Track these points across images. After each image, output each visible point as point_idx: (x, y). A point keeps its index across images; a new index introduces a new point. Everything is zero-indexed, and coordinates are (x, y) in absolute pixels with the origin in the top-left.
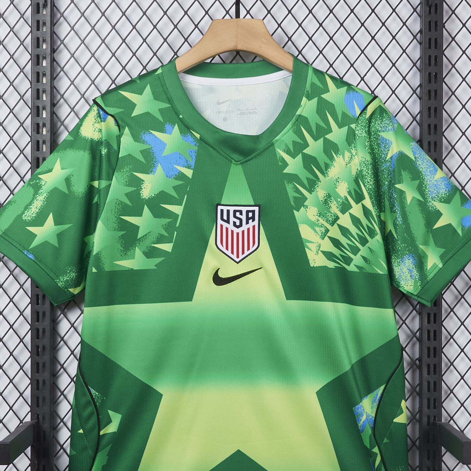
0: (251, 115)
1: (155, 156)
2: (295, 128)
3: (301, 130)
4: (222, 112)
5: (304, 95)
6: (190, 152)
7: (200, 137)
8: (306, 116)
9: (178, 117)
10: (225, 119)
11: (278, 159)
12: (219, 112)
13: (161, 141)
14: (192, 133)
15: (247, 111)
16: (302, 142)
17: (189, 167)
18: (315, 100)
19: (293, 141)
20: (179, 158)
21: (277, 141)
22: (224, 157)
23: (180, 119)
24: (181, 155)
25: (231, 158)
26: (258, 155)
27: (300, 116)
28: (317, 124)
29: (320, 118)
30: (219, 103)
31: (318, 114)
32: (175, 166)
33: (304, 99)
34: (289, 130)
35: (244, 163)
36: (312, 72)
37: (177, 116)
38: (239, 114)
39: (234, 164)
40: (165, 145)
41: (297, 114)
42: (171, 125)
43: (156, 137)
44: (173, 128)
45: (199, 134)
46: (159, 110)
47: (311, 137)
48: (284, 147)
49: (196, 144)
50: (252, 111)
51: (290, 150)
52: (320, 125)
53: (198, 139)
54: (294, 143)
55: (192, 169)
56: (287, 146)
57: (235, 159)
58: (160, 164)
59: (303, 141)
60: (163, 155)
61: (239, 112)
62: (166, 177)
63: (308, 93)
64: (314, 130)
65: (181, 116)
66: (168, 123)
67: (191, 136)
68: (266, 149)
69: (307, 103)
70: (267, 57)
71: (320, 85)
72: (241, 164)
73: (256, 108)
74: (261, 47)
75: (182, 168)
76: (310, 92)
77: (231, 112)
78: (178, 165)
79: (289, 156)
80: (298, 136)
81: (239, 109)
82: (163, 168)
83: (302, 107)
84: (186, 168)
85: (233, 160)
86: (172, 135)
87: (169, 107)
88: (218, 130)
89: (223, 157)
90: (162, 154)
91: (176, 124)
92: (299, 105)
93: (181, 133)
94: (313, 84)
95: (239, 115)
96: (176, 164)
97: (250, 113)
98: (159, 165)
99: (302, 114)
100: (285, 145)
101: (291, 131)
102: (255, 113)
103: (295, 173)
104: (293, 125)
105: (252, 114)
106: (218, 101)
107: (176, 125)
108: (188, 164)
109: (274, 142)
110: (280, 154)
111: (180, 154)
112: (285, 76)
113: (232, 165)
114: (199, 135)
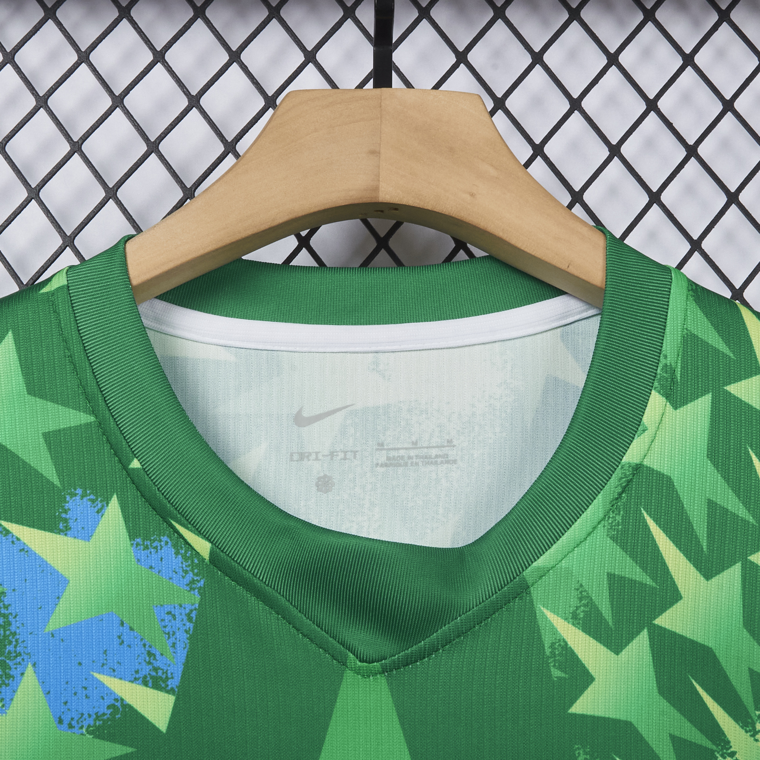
0: (433, 468)
1: (13, 628)
2: (619, 518)
3: (646, 527)
4: (314, 456)
5: (656, 384)
6: (167, 618)
7: (212, 553)
8: (665, 471)
9: (125, 467)
10: (324, 484)
11: (548, 651)
12: (302, 456)
13: (43, 567)
14: (181, 536)
15: (412, 453)
16: (648, 581)
17: (156, 682)
18: (702, 406)
19: (611, 576)
20: (116, 641)
21: (543, 573)
22: (311, 640)
23: (130, 473)
24: (126, 630)
25: (342, 644)
26: (461, 633)
27: (638, 468)
28: (711, 504)
29: (726, 478)
30: (300, 420)
31: (716, 465)
32: (96, 675)
33: (656, 401)
34: (594, 528)
35: (396, 666)
36: (685, 291)
37: (120, 461)
38: (382, 466)
39: (358, 671)
40: (60, 582)
41: (625, 459)
42: (93, 501)
43: (25, 550)
44: (100, 511)
45: (210, 541)
46: (47, 436)
47: (689, 558)
48: (574, 602)
49: (193, 582)
50: (434, 452)
51: (599, 614)
52: (725, 511)
53: (203, 560)
54: (616, 583)
55: (170, 691)
56: (584, 596)
57: (361, 649)
58: (34, 665)
59: (654, 579)
60: (51, 627)
61: (382, 457)
62: (54, 724)
63: (673, 379)
64: (701, 529)
65: (135, 464)
66: (79, 491)
67: (175, 546)
68: (496, 608)
69: (666, 419)
70: (500, 234)
71: (722, 347)
72: (384, 671)
73: (450, 441)
74: (472, 195)
75: (128, 684)
76: (679, 370)
77: (349, 455)
78: (113, 672)
79: (593, 642)
80: (633, 557)
81: (382, 445)
82: (43, 683)
83: (646, 433)
84: (146, 684)
85: (351, 655)
86: (93, 540)
87: (88, 425)
88: (292, 523)
89: (306, 640)
90: (46, 621)
91: (115, 498)
92: (634, 426)
93: (132, 534)
94: (690, 341)
95: (380, 470)
96: (102, 669)
97: (428, 460)
98: (30, 670)
99: (646, 462)
100: (574, 593)
101: (601, 531)
102: (448, 461)
103: (623, 718)
104: (608, 506)
105: (436, 463)
106: (300, 412)
107: (114, 502)
108: (156, 669)
109: (530, 581)
110: (554, 631)
111: (122, 624)
112: (567, 317)
113: (349, 675)
114: (208, 545)
